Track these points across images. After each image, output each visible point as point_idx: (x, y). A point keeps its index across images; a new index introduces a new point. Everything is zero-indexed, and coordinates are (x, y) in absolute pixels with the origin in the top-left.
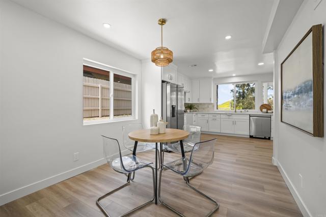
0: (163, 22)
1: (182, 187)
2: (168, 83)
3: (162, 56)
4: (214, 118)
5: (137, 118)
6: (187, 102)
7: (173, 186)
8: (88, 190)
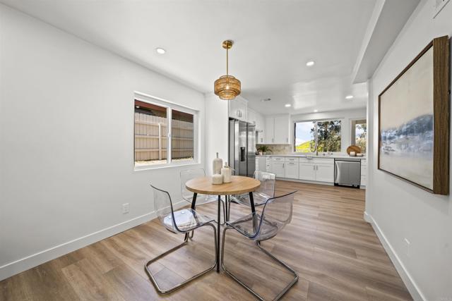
0: (228, 44)
1: (251, 249)
2: (236, 120)
3: (228, 87)
4: (291, 161)
5: (200, 162)
6: (259, 143)
7: (240, 248)
8: (137, 250)
